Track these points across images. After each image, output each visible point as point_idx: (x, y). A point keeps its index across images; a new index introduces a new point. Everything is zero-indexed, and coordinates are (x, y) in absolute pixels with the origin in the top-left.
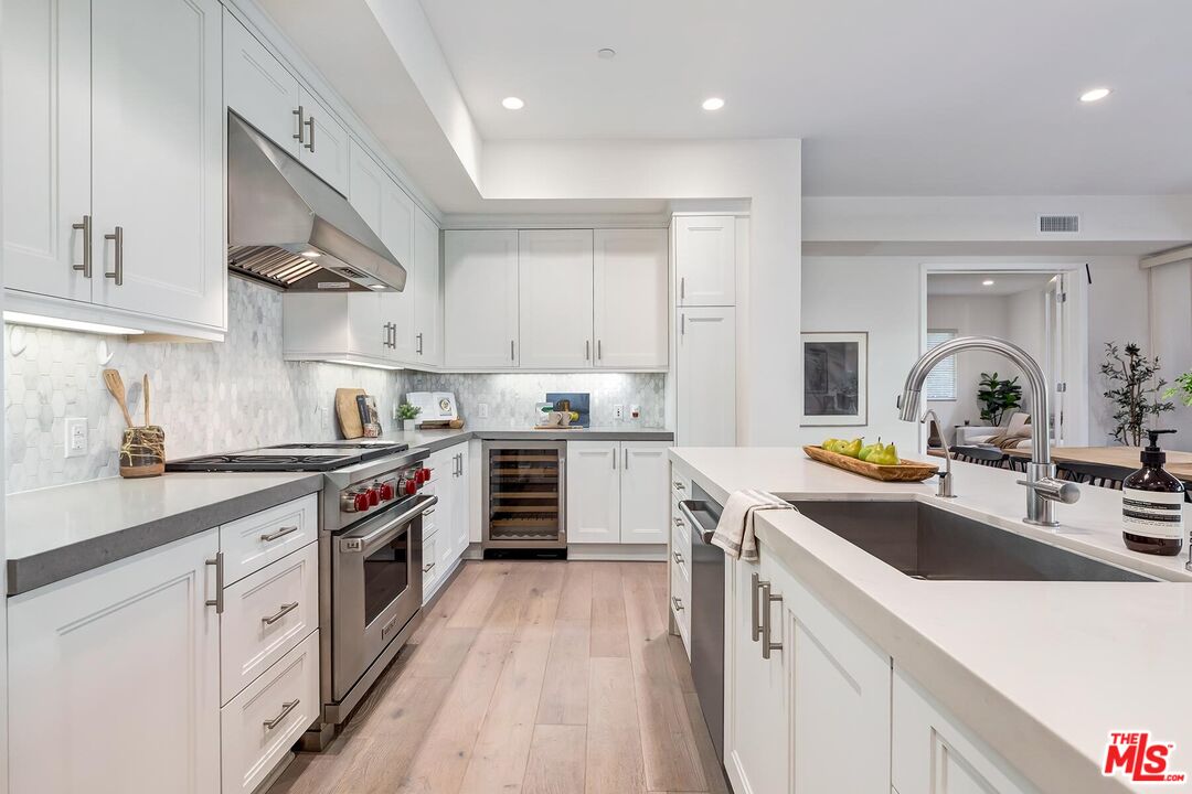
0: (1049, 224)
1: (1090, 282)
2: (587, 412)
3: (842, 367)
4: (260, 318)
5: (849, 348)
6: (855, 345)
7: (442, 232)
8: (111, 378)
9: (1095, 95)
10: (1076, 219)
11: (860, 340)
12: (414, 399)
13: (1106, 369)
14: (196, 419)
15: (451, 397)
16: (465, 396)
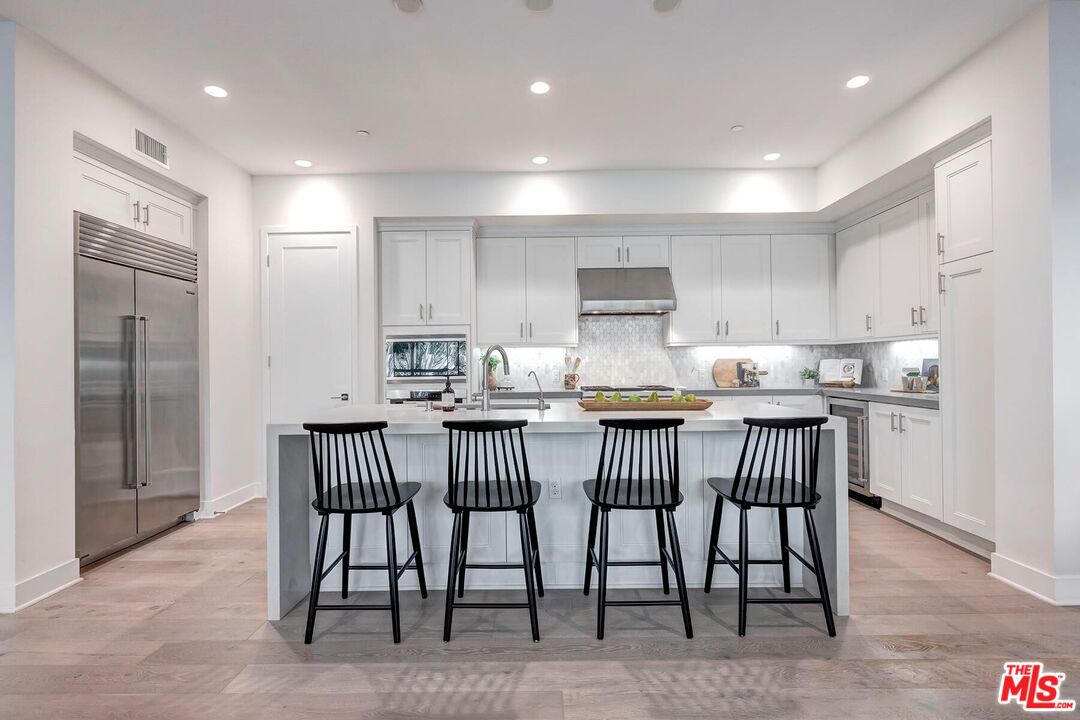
7: (833, 235)
15: (859, 364)
16: (875, 362)
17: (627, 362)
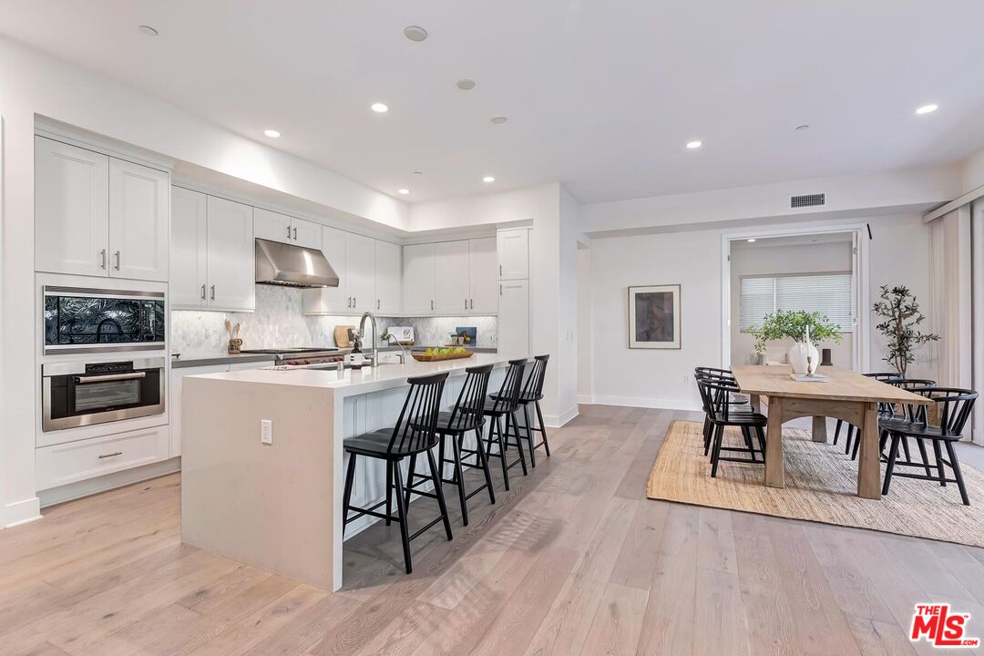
0: (797, 202)
1: (871, 238)
2: (475, 337)
3: (662, 309)
4: (290, 300)
5: (667, 296)
6: (671, 294)
7: (402, 247)
8: (227, 324)
9: (694, 145)
10: (823, 196)
11: (675, 290)
12: (391, 331)
13: (877, 307)
14: (259, 338)
15: (412, 330)
16: (420, 329)
17: (277, 328)
